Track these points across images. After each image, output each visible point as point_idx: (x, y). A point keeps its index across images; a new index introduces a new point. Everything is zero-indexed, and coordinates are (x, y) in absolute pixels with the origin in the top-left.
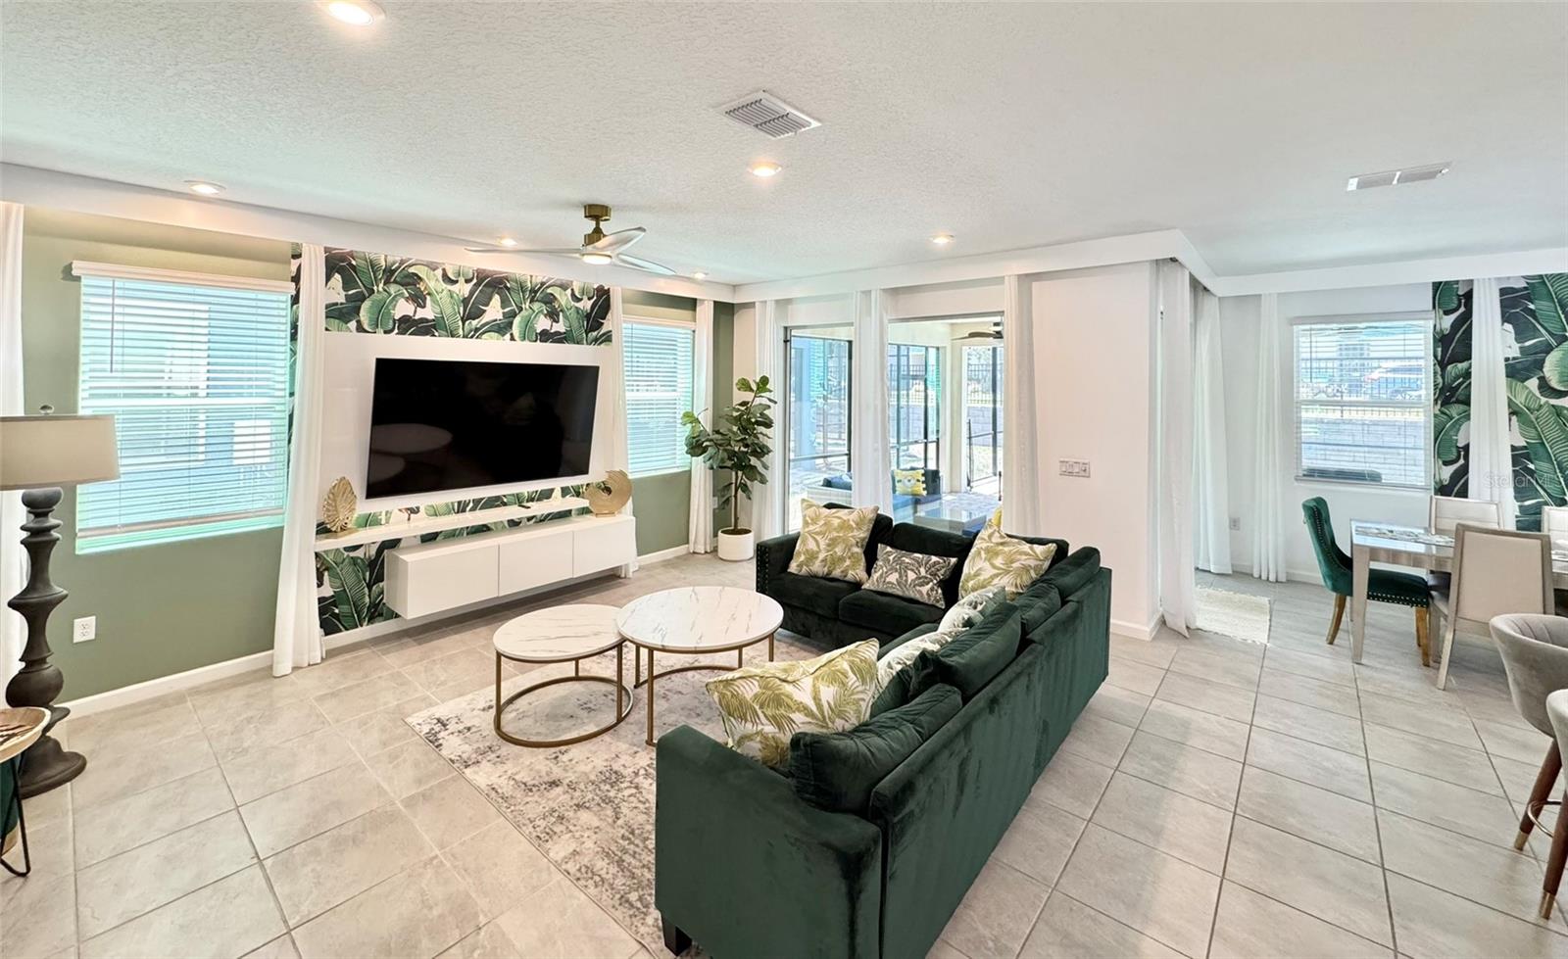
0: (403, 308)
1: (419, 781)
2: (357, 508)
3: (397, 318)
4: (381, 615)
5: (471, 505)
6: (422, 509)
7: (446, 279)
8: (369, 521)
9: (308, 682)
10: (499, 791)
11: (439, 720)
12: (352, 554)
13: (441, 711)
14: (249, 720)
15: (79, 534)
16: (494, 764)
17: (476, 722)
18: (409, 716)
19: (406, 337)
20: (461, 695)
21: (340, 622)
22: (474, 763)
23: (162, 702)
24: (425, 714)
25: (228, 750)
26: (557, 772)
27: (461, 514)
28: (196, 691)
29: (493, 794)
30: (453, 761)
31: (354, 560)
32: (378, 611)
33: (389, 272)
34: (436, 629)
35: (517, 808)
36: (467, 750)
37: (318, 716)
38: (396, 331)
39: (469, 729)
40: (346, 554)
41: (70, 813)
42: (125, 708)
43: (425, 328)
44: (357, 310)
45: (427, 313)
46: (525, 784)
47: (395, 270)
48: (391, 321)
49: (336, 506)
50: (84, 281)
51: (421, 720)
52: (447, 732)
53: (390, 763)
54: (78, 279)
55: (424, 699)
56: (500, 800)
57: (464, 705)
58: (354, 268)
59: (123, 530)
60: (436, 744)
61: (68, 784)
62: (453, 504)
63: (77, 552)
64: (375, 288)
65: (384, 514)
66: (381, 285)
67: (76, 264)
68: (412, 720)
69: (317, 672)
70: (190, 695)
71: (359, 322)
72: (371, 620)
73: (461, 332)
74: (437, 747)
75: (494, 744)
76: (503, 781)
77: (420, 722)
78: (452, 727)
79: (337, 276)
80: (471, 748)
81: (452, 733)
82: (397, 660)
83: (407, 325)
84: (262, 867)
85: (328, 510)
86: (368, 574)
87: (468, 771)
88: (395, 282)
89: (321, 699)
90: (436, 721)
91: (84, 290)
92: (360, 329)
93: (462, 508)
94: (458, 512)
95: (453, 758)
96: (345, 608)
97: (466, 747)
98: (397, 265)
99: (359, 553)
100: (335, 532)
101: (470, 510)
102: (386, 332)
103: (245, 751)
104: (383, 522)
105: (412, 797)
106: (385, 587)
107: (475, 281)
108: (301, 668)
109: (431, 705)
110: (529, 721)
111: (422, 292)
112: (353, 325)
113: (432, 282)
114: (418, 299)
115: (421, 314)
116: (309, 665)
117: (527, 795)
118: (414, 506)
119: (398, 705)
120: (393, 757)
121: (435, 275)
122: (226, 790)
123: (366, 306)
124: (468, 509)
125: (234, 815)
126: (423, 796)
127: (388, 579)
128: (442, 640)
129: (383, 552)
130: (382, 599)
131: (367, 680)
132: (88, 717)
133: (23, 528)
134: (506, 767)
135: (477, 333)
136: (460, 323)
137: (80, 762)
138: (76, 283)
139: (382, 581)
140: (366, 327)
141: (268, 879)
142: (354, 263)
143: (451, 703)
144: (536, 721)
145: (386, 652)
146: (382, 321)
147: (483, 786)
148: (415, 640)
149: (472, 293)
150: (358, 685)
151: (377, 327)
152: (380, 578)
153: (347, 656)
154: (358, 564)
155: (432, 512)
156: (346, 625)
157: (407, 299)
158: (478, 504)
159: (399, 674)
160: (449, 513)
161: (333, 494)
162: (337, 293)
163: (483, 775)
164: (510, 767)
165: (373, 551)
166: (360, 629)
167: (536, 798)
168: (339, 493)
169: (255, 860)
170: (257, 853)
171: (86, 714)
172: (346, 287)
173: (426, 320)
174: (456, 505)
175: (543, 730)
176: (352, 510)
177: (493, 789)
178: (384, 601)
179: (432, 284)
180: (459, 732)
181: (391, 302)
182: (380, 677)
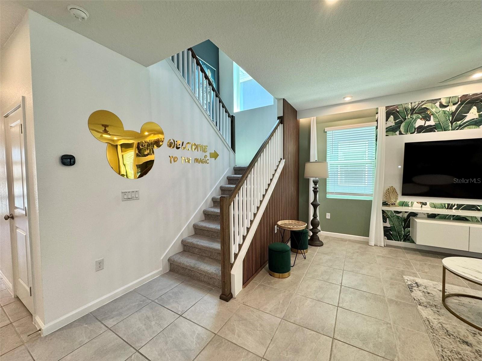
0: (420, 123)
1: (397, 297)
2: (398, 198)
3: (416, 127)
4: (409, 240)
5: (456, 206)
6: (428, 203)
7: (442, 106)
8: (403, 204)
9: (377, 250)
10: (431, 324)
11: (416, 283)
12: (397, 215)
13: (419, 281)
14: (357, 252)
15: (327, 193)
16: (434, 313)
17: (434, 293)
18: (405, 275)
19: (421, 134)
20: (431, 280)
21: (392, 237)
22: (423, 306)
23: (343, 240)
24: (412, 278)
25: (349, 256)
26: (471, 339)
27: (449, 210)
28: (350, 241)
29: (427, 322)
30: (415, 300)
31: (398, 217)
32: (407, 238)
33: (413, 110)
34: (433, 254)
35: (437, 336)
36: (423, 300)
37: (375, 260)
38: (416, 132)
39: (429, 293)
40: (395, 214)
41: (316, 252)
42: (335, 238)
43: (430, 129)
44: (399, 127)
45: (432, 122)
46: (447, 331)
47: (415, 109)
48: (414, 129)
49: (389, 196)
50: (327, 132)
51: (409, 279)
52: (418, 289)
53: (390, 285)
54: (326, 132)
55: (414, 273)
56: (430, 327)
57: (431, 284)
58: (398, 112)
59: (335, 194)
60: (411, 290)
61: (319, 247)
62: (445, 204)
63: (327, 197)
64: (407, 117)
65: (410, 203)
66: (409, 116)
67: (326, 128)
68: (406, 277)
69: (382, 249)
70: (348, 241)
71: (400, 131)
72: (405, 241)
73: (450, 128)
74: (410, 291)
75: (439, 305)
76: (436, 322)
77: (408, 279)
78: (420, 288)
79: (392, 116)
80: (426, 300)
81: (420, 290)
82: (409, 256)
83: (421, 129)
84: (341, 287)
85: (386, 196)
86: (403, 223)
87: (419, 307)
88: (416, 113)
89: (378, 256)
90: (415, 283)
91: (327, 135)
92: (401, 133)
93: (450, 207)
94: (448, 208)
95: (415, 298)
96: (395, 233)
97: (423, 298)
98: (416, 106)
99: (400, 215)
100: (389, 205)
101: (455, 209)
102: (411, 133)
103: (352, 259)
104: (410, 206)
105: (392, 300)
106: (410, 230)
107: (459, 103)
108: (378, 246)
109: (416, 277)
110: (465, 309)
111: (429, 114)
112: (398, 133)
113: (435, 109)
114: (427, 118)
115: (428, 123)
116: (380, 246)
117: (446, 336)
118: (424, 202)
119: (403, 271)
120: (392, 284)
121: (436, 106)
122: (343, 265)
123: (403, 125)
124: (454, 208)
125: (342, 271)
126: (396, 302)
127: (412, 228)
128: (434, 259)
129: (410, 217)
130: (409, 234)
131: (396, 258)
132: (328, 237)
133: (313, 187)
134: (440, 317)
135: (460, 127)
136: (450, 124)
137: (322, 244)
138: (326, 133)
139: (409, 228)
140: (403, 133)
141: (340, 291)
142: (398, 110)
143: (425, 281)
144: (469, 311)
145: (408, 253)
146: (410, 130)
147: (424, 317)
148: (421, 254)
149: (457, 109)
150: (392, 258)
151: (408, 132)
152: (409, 226)
153: (393, 249)
154: (400, 219)
155: (433, 206)
156: (395, 239)
157: (421, 119)
158: (459, 207)
159: (409, 261)
160: (442, 208)
161: (388, 191)
162: (392, 122)
163: (426, 313)
164: (442, 319)
165: (406, 215)
166: (400, 242)
167: (451, 341)
168: (390, 192)
169: (340, 284)
170: (342, 283)
171: (328, 236)
172: (395, 120)
173: (431, 126)
174: (447, 205)
175: (472, 317)
176: (397, 199)
177: (428, 321)
178: (410, 235)
179: (434, 110)
180: (423, 292)
181: (413, 121)
182: (401, 259)
